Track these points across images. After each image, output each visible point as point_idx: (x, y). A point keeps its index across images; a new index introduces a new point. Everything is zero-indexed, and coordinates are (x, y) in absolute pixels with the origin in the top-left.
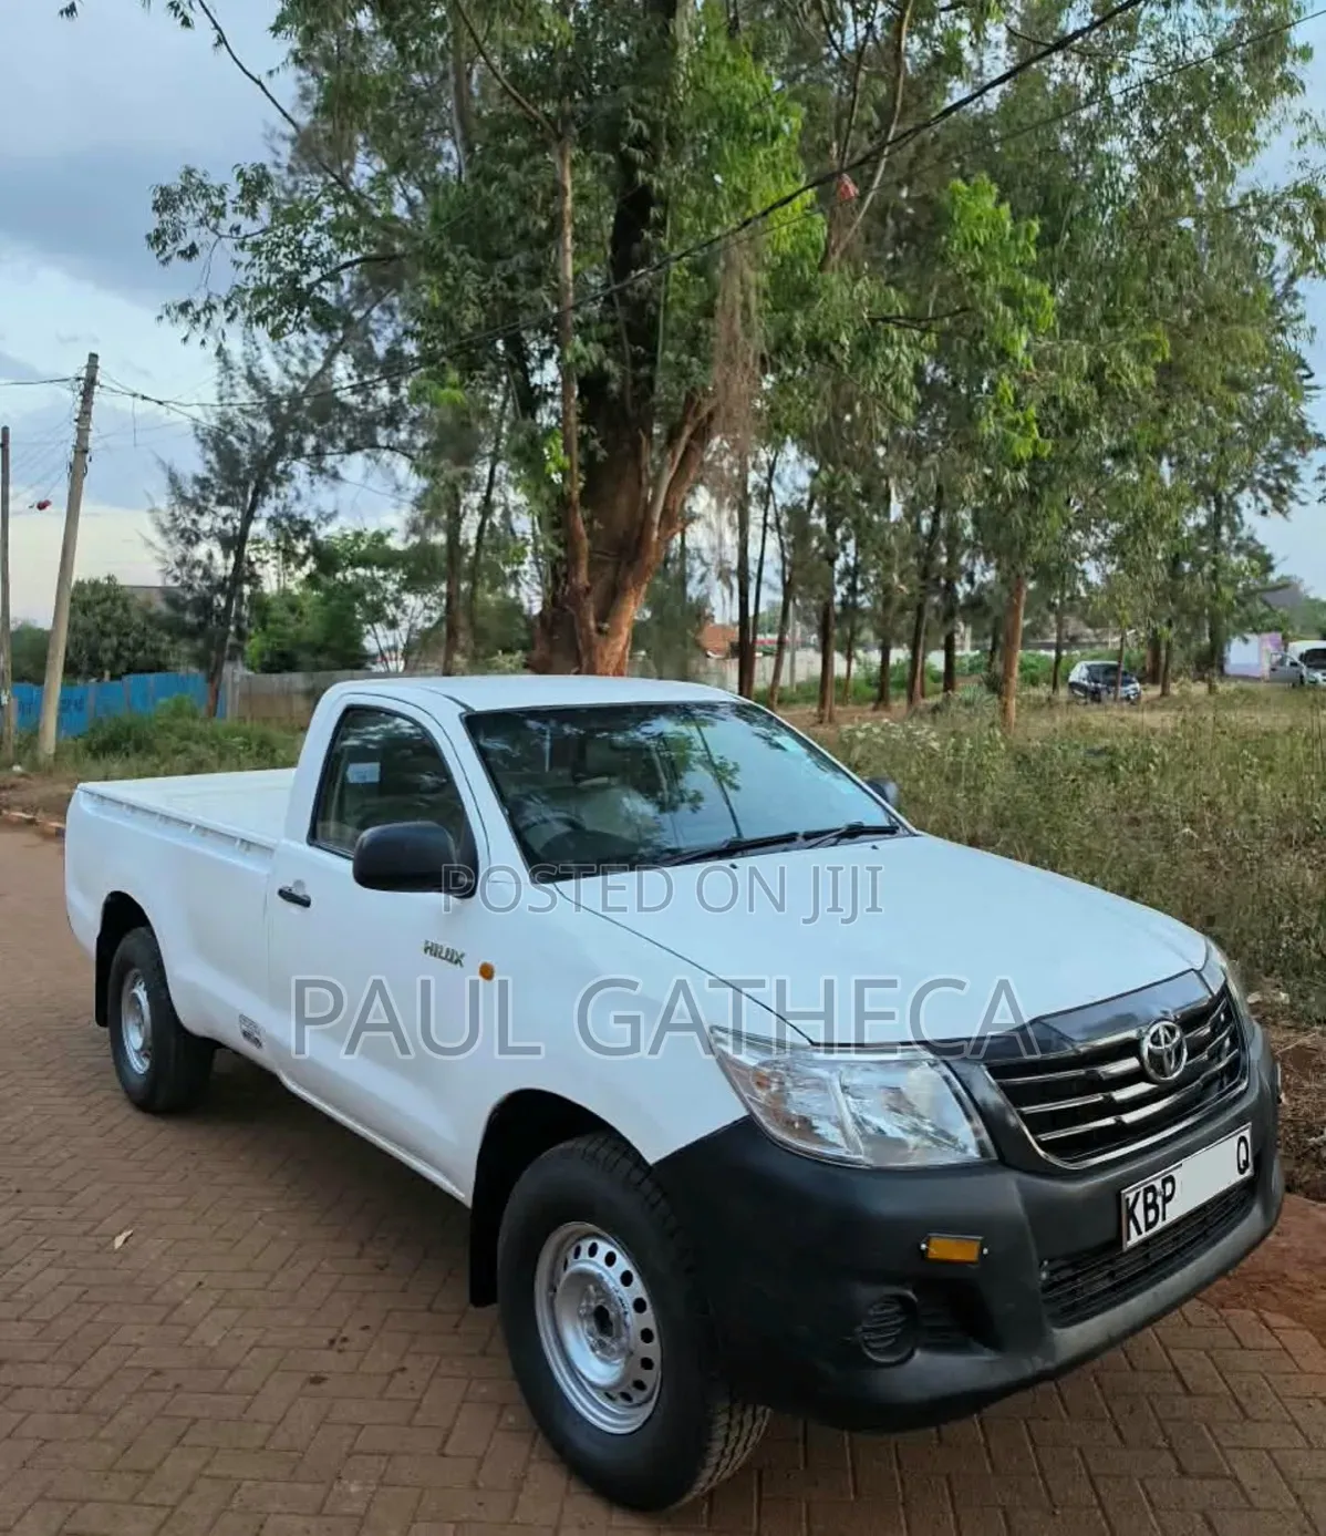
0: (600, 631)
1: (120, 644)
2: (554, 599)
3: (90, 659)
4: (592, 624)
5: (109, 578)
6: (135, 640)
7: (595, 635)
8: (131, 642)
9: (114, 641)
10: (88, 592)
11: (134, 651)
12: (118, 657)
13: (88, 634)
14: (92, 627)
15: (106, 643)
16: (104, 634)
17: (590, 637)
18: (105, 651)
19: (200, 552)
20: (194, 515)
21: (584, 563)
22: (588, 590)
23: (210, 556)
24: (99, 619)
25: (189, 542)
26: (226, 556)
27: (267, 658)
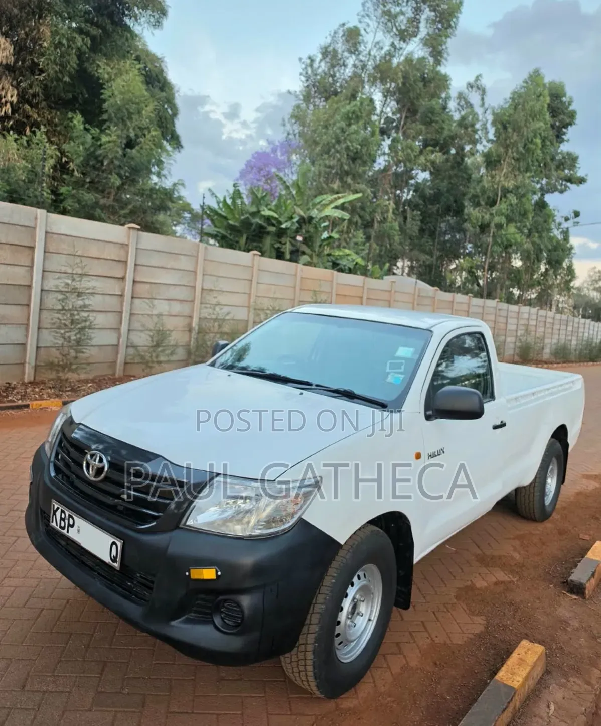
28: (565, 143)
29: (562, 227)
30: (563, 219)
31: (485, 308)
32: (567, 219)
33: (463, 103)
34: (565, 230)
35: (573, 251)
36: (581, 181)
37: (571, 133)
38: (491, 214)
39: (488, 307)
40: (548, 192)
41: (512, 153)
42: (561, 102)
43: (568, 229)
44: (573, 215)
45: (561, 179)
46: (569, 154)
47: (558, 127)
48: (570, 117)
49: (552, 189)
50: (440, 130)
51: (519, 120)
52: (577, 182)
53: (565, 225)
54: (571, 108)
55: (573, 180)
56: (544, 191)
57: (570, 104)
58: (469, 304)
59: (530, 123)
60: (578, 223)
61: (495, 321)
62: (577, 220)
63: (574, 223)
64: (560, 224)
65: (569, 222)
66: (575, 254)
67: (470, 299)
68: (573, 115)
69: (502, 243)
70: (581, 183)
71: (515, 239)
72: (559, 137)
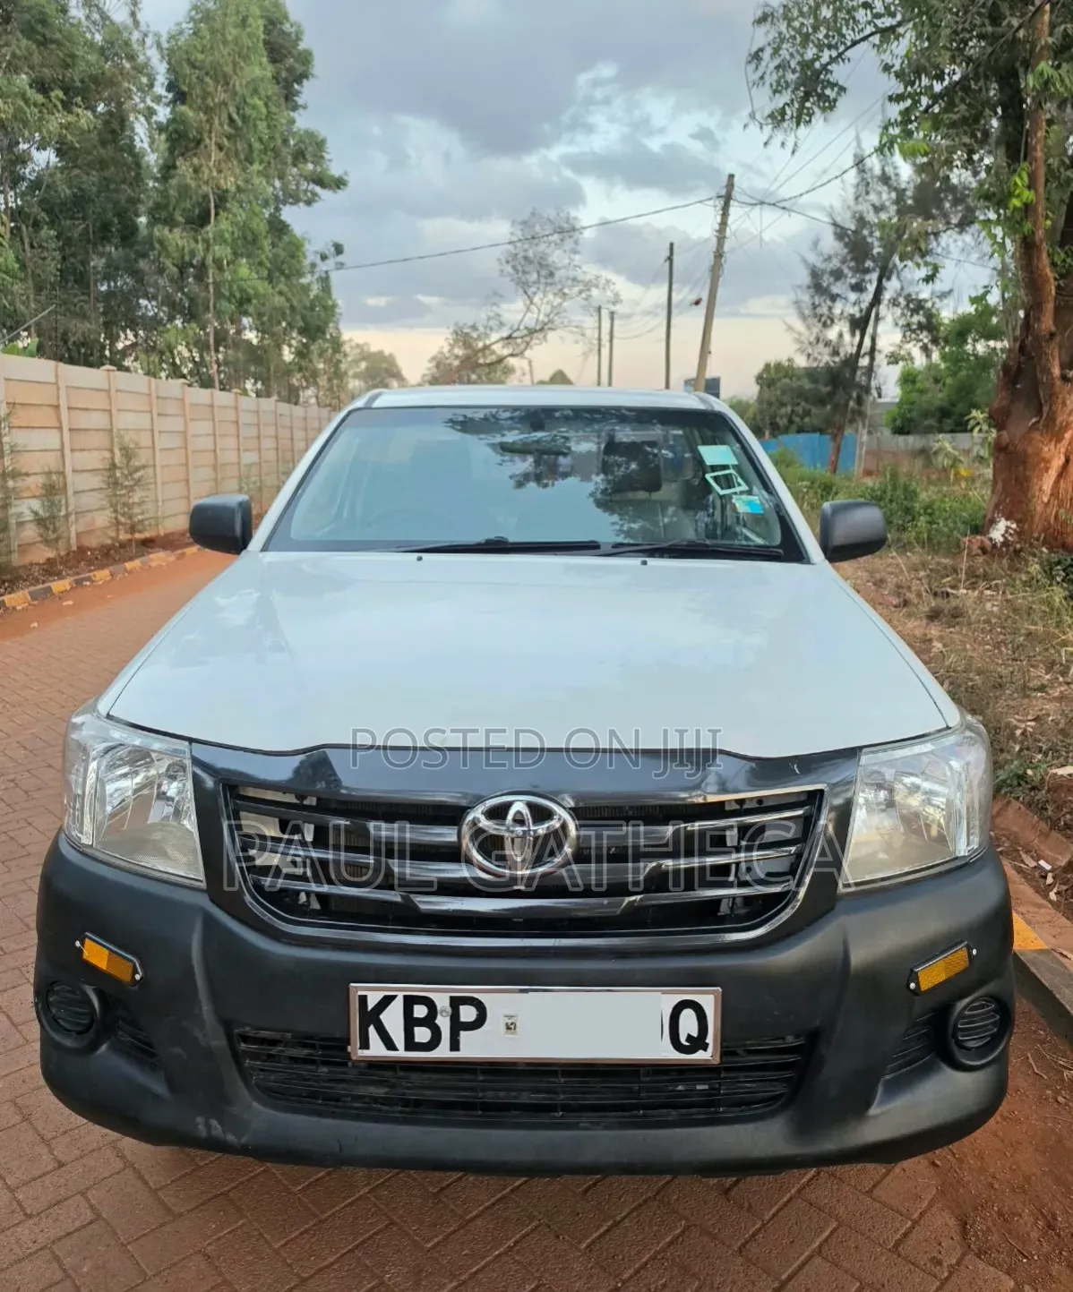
0: (1064, 378)
1: (793, 412)
2: (1022, 348)
3: (771, 424)
4: (1056, 371)
5: (789, 360)
6: (804, 410)
7: (1058, 383)
8: (801, 411)
9: (789, 409)
10: (772, 371)
11: (802, 418)
12: (791, 422)
13: (770, 404)
14: (773, 399)
15: (783, 410)
16: (783, 405)
17: (1053, 385)
18: (781, 418)
19: (832, 334)
20: (829, 303)
21: (1050, 306)
22: (1052, 335)
23: (841, 335)
24: (779, 392)
25: (825, 325)
26: (853, 334)
27: (899, 422)
28: (301, 111)
29: (317, 269)
30: (319, 256)
31: (261, 414)
32: (324, 258)
33: (96, 16)
34: (324, 275)
35: (337, 310)
36: (339, 183)
37: (307, 92)
38: (206, 241)
39: (264, 412)
40: (285, 203)
41: (221, 125)
42: (284, 33)
43: (327, 272)
44: (333, 249)
45: (306, 179)
46: (310, 135)
47: (286, 80)
48: (304, 64)
49: (293, 198)
50: (69, 60)
51: (222, 61)
52: (332, 184)
53: (322, 267)
54: (302, 46)
55: (326, 181)
56: (279, 202)
57: (298, 39)
58: (236, 408)
59: (242, 68)
60: (342, 264)
61: (276, 437)
62: (340, 258)
63: (337, 263)
64: (313, 265)
65: (327, 262)
66: (341, 314)
67: (236, 398)
68: (306, 58)
69: (232, 295)
70: (339, 188)
71: (254, 288)
72: (289, 97)
